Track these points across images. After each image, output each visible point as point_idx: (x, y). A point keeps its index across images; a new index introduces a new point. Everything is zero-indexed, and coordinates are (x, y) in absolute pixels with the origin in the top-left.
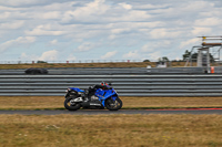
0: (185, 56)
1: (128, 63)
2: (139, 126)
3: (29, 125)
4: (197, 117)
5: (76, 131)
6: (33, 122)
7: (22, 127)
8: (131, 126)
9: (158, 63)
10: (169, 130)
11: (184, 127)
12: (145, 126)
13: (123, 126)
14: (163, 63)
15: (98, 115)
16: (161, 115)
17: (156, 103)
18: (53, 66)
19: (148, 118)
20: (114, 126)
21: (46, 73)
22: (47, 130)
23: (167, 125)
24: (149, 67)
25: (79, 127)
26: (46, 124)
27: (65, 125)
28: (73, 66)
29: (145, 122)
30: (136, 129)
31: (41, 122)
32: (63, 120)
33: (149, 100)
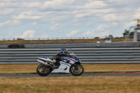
0: (124, 34)
1: (83, 40)
2: (91, 85)
3: (11, 86)
4: (133, 78)
5: (45, 89)
6: (14, 83)
7: (6, 86)
8: (85, 85)
9: (105, 39)
10: (113, 88)
11: (124, 86)
12: (95, 85)
13: (79, 86)
14: (109, 39)
15: (61, 78)
16: (107, 78)
17: (103, 68)
18: (28, 42)
19: (97, 80)
20: (73, 86)
21: (23, 47)
22: (24, 89)
23: (111, 85)
24: (98, 42)
25: (47, 86)
26: (23, 84)
27: (37, 85)
28: (43, 42)
29: (95, 83)
30: (89, 87)
31: (19, 83)
32: (36, 82)
33: (99, 66)
